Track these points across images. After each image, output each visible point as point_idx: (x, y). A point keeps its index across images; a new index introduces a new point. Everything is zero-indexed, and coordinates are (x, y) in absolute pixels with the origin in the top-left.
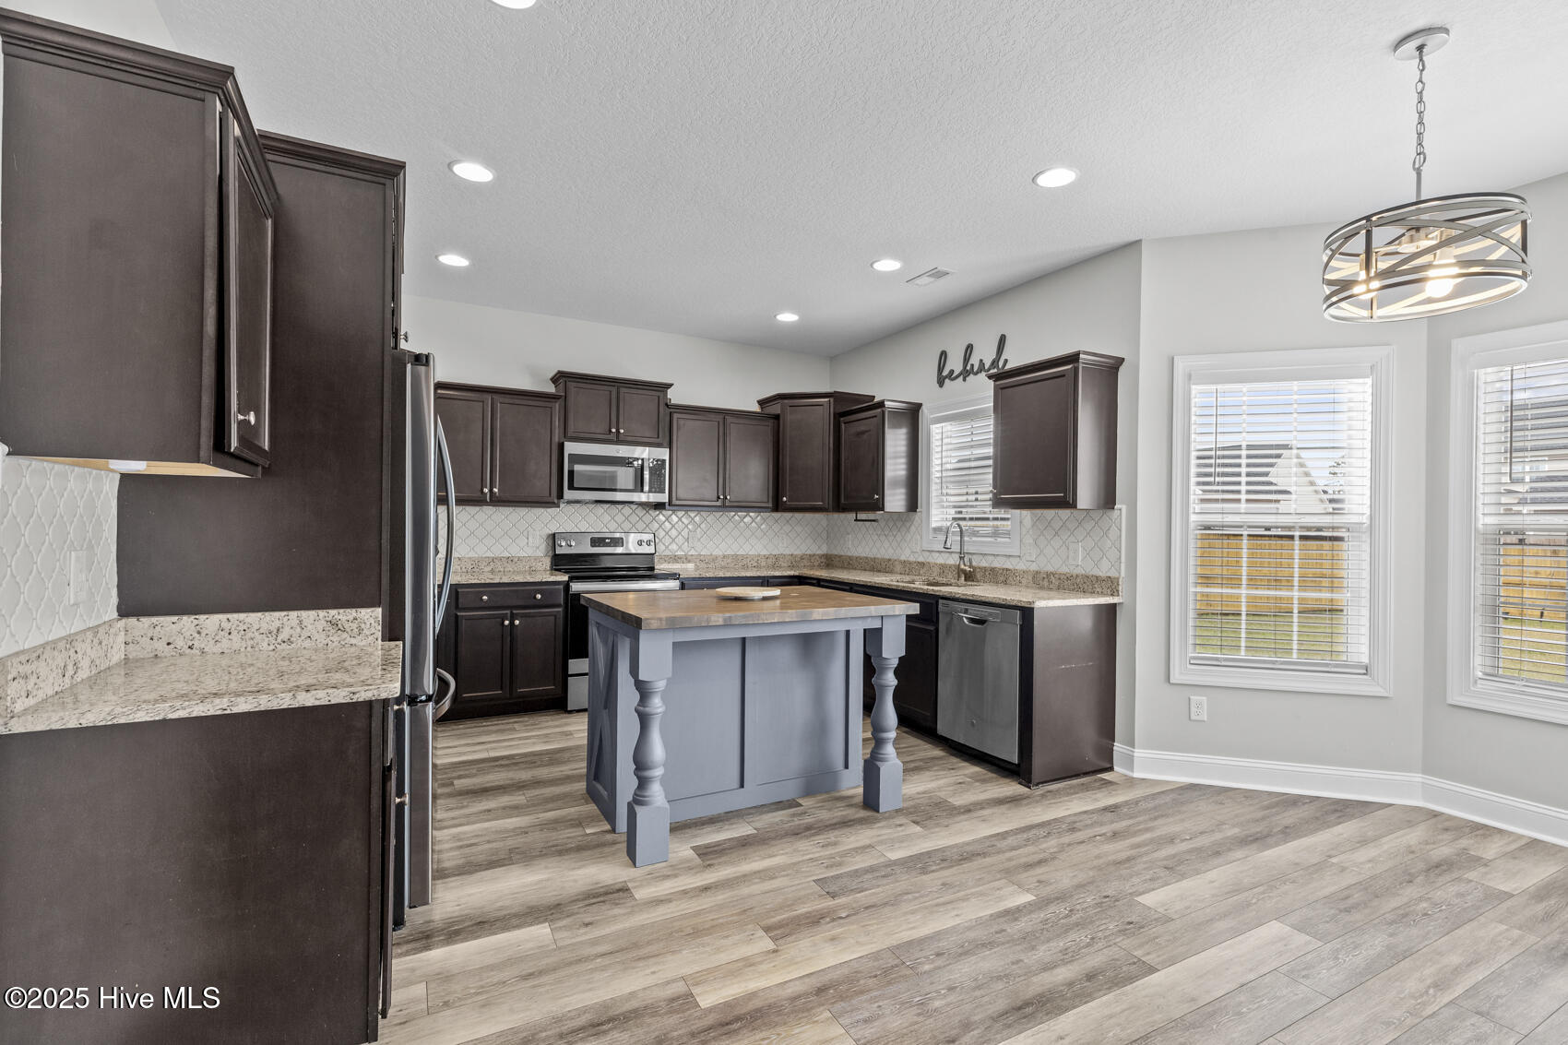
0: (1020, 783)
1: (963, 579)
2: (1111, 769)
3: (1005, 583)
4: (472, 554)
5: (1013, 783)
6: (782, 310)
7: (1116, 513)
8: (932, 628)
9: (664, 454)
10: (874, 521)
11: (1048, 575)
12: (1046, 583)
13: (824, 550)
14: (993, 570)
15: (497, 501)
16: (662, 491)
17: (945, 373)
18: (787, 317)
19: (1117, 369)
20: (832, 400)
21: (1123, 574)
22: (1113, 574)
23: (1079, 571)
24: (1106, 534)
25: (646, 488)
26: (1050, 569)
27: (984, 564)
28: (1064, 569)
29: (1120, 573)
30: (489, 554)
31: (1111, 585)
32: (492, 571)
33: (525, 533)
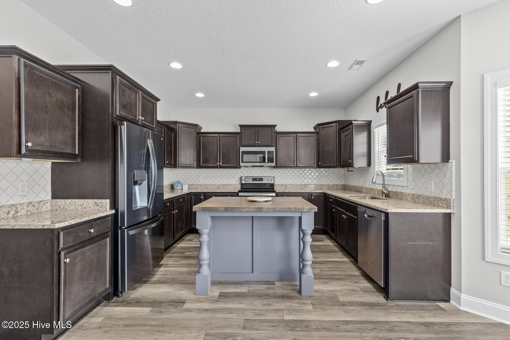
0: (384, 297)
1: (384, 196)
2: (448, 301)
3: (401, 199)
4: (218, 183)
5: (380, 296)
6: (311, 92)
7: (450, 164)
8: (356, 217)
9: (273, 149)
10: (352, 171)
11: (419, 196)
12: (417, 200)
13: (343, 183)
14: (396, 192)
15: (221, 167)
16: (273, 162)
17: (379, 106)
18: (314, 94)
19: (449, 88)
20: (337, 124)
21: (454, 197)
22: (448, 197)
23: (433, 195)
24: (445, 176)
25: (266, 161)
26: (420, 193)
27: (394, 190)
28: (426, 194)
29: (452, 196)
30: (223, 183)
31: (447, 203)
32: (224, 189)
33: (233, 177)
